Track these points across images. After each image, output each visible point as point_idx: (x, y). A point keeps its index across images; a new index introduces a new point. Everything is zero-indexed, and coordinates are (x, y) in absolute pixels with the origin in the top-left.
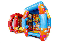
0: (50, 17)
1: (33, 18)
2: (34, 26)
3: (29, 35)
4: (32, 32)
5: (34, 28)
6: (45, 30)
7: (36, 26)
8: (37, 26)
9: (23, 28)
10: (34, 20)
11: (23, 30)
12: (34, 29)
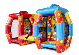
0: (71, 22)
1: (48, 22)
2: (49, 34)
3: (43, 47)
4: (47, 43)
5: (49, 37)
6: (60, 41)
7: (52, 34)
8: (54, 34)
9: (35, 38)
10: (49, 25)
11: (34, 40)
12: (49, 39)
